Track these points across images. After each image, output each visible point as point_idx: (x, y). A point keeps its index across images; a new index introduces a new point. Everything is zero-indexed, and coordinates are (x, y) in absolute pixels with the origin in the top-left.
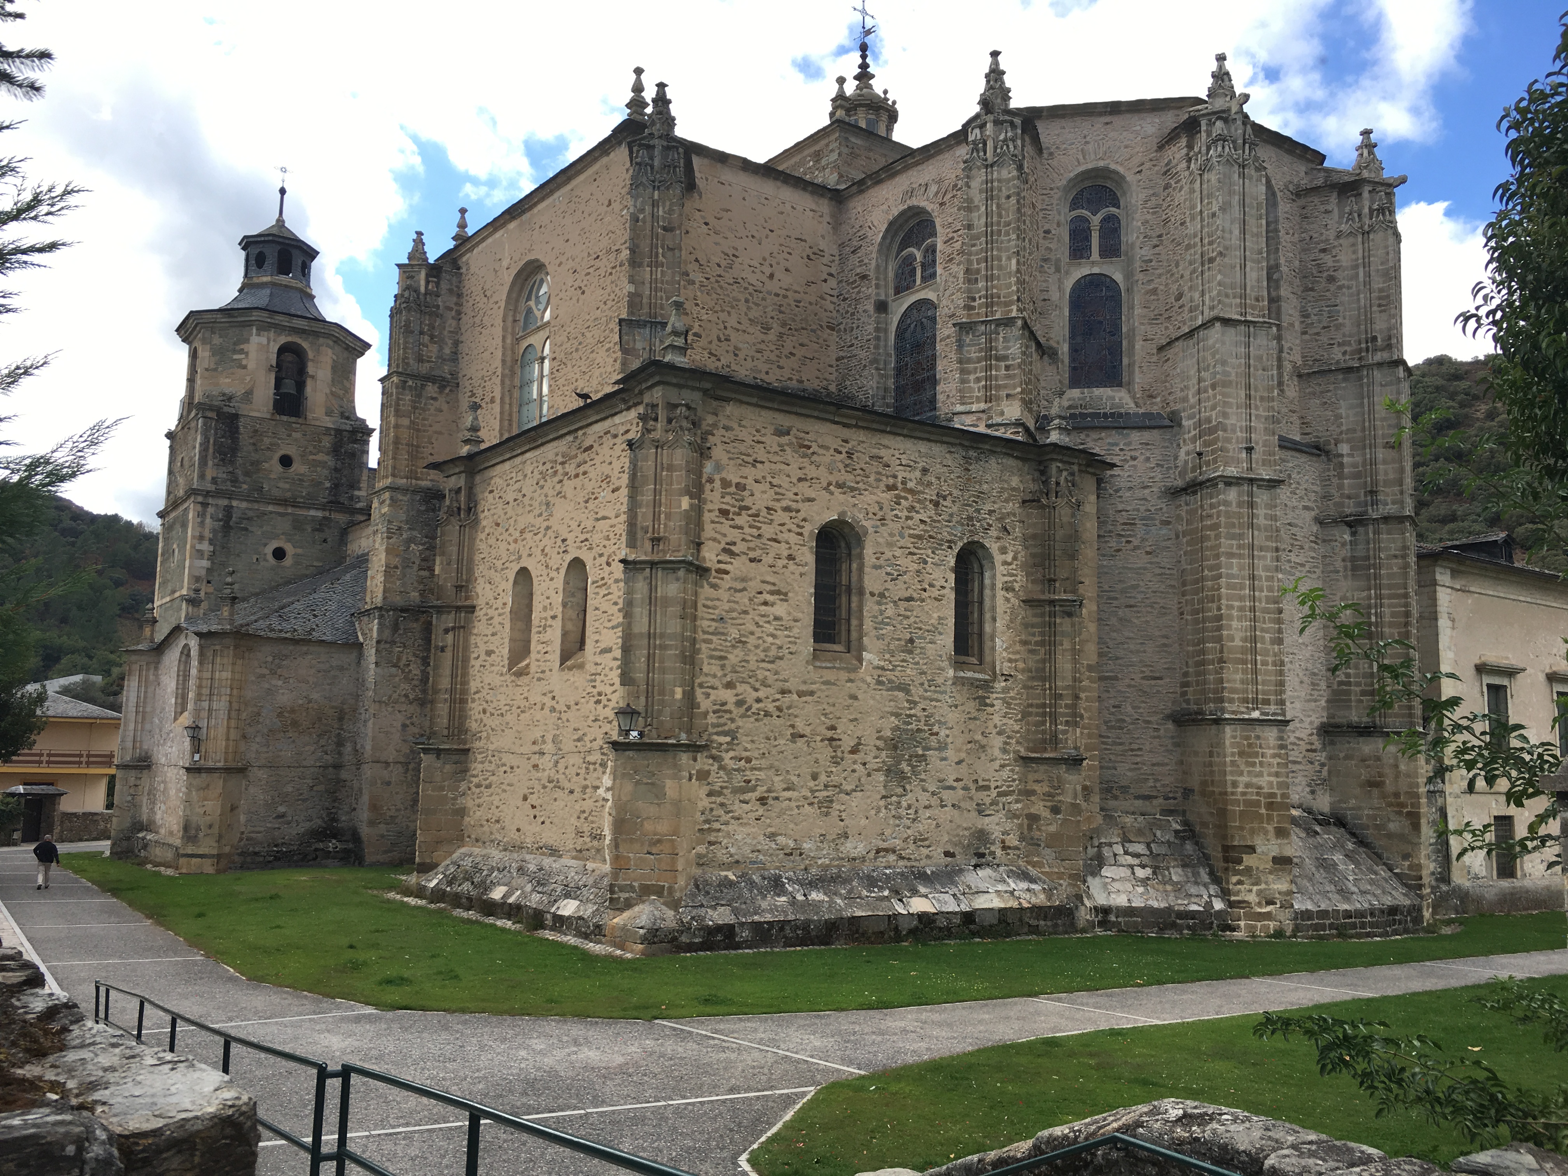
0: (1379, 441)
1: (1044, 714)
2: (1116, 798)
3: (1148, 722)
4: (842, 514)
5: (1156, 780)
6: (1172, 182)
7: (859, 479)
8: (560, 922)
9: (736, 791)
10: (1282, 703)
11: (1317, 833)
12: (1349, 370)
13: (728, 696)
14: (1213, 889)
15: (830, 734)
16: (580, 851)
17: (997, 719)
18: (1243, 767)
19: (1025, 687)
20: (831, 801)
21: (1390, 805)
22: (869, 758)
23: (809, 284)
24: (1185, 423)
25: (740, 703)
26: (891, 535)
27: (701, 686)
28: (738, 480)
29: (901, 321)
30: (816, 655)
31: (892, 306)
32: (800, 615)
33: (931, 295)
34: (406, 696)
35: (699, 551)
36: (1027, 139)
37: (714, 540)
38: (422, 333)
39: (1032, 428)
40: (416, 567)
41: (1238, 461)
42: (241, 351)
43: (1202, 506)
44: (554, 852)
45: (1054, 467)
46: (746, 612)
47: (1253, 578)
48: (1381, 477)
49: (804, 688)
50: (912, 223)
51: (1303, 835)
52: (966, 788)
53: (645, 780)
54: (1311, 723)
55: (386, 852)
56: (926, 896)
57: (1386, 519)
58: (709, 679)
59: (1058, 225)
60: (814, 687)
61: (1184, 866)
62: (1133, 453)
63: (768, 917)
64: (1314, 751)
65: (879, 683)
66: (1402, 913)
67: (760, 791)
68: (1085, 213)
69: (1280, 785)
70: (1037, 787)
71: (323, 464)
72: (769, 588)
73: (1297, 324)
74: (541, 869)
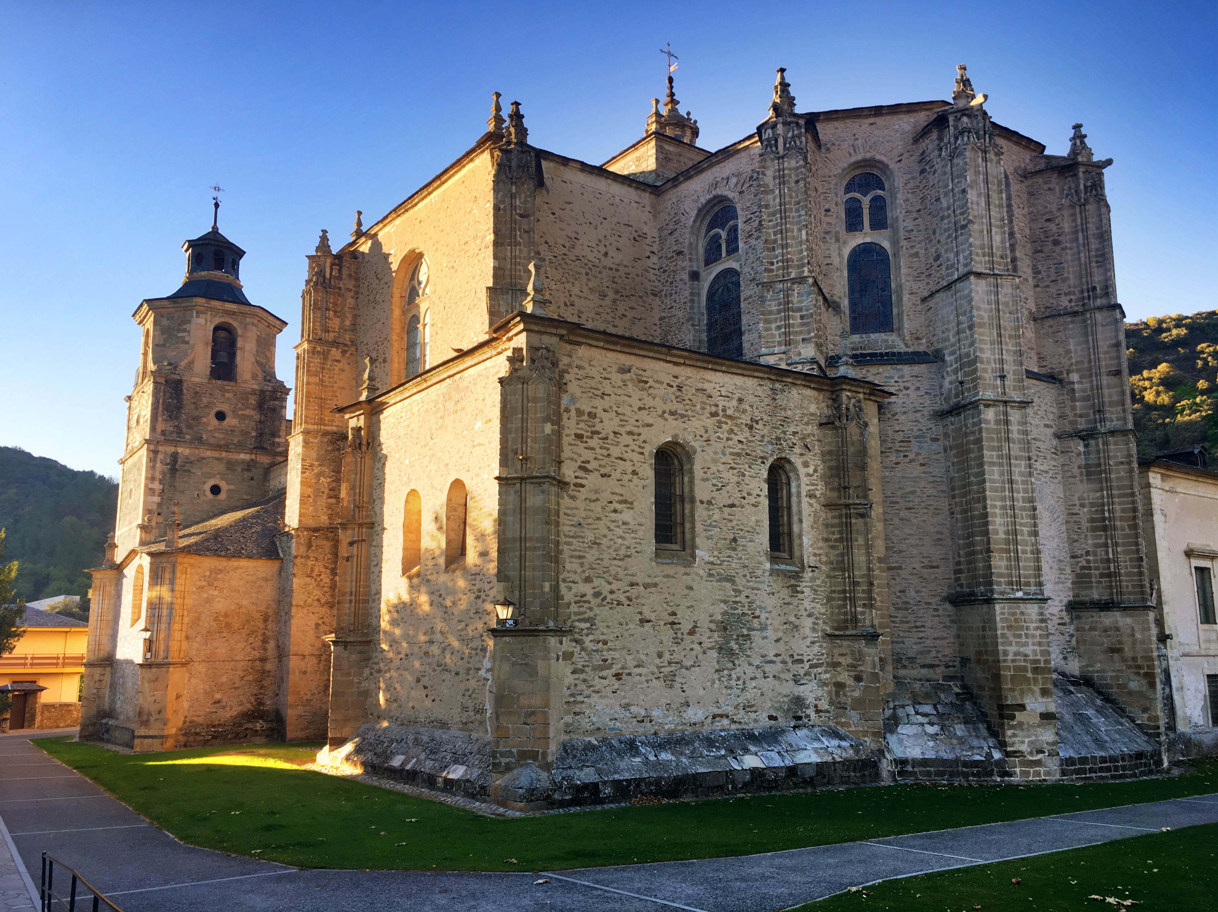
0: (1103, 370)
1: (845, 599)
2: (905, 667)
3: (929, 603)
4: (675, 436)
5: (938, 652)
6: (927, 167)
7: (687, 407)
8: (450, 785)
9: (595, 669)
10: (1040, 584)
11: (1071, 692)
12: (1075, 314)
13: (587, 589)
14: (991, 742)
15: (671, 619)
16: (466, 723)
17: (807, 604)
18: (1011, 639)
19: (828, 576)
20: (674, 675)
21: (1129, 667)
22: (704, 639)
23: (636, 260)
24: (947, 358)
25: (597, 595)
26: (715, 453)
27: (564, 581)
28: (590, 410)
29: (711, 286)
30: (658, 553)
31: (703, 274)
32: (643, 521)
33: (735, 265)
34: (318, 600)
35: (559, 468)
36: (809, 137)
37: (572, 459)
38: (327, 309)
39: (823, 365)
40: (325, 496)
41: (995, 387)
42: (185, 330)
43: (966, 425)
44: (444, 725)
45: (845, 395)
46: (599, 519)
47: (1011, 482)
48: (1106, 400)
49: (649, 581)
50: (716, 209)
51: (1061, 694)
52: (784, 662)
53: (520, 661)
54: (1061, 601)
55: (303, 729)
56: (756, 754)
57: (1112, 433)
58: (571, 575)
59: (836, 204)
60: (656, 580)
61: (966, 722)
62: (906, 384)
63: (627, 776)
64: (1064, 624)
65: (711, 575)
66: (1146, 758)
67: (615, 669)
68: (857, 195)
69: (1043, 653)
70: (841, 660)
71: (250, 417)
72: (618, 498)
73: (1030, 279)
74: (433, 740)
